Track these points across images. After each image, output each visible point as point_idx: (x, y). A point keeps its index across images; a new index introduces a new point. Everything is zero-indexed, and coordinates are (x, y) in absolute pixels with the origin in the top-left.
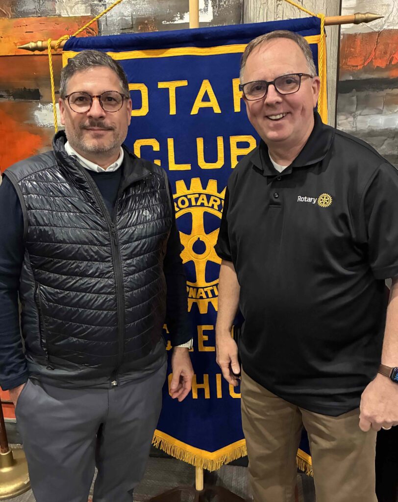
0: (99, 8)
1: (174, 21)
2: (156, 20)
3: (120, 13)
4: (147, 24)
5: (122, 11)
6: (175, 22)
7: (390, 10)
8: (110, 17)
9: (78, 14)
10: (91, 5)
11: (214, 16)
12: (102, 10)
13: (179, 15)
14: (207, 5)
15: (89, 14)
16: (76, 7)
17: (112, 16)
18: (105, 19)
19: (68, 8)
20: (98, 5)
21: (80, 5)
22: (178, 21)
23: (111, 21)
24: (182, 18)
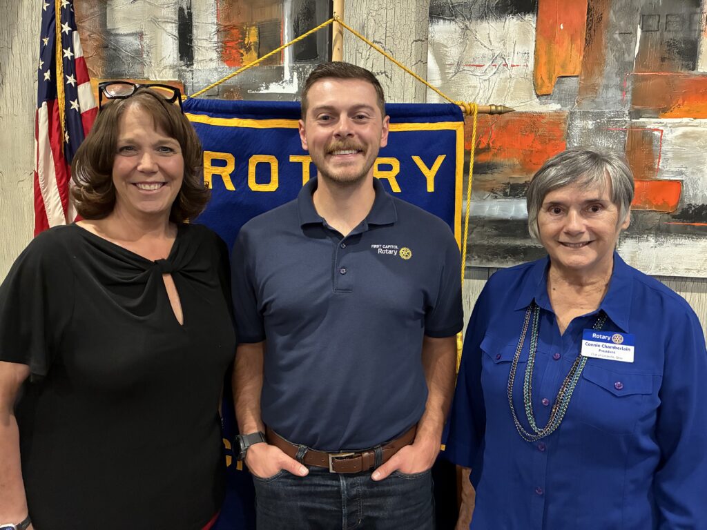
0: (186, 73)
1: (259, 90)
2: (242, 89)
3: (207, 79)
4: (232, 92)
5: (209, 78)
6: (261, 92)
7: (477, 92)
8: (196, 83)
9: (166, 78)
10: (179, 71)
11: (299, 88)
12: (189, 75)
13: (264, 85)
14: (292, 77)
15: (177, 79)
16: (164, 72)
17: (199, 82)
18: (191, 84)
19: (156, 72)
20: (185, 71)
21: (168, 69)
22: (263, 91)
23: (198, 86)
24: (267, 88)
